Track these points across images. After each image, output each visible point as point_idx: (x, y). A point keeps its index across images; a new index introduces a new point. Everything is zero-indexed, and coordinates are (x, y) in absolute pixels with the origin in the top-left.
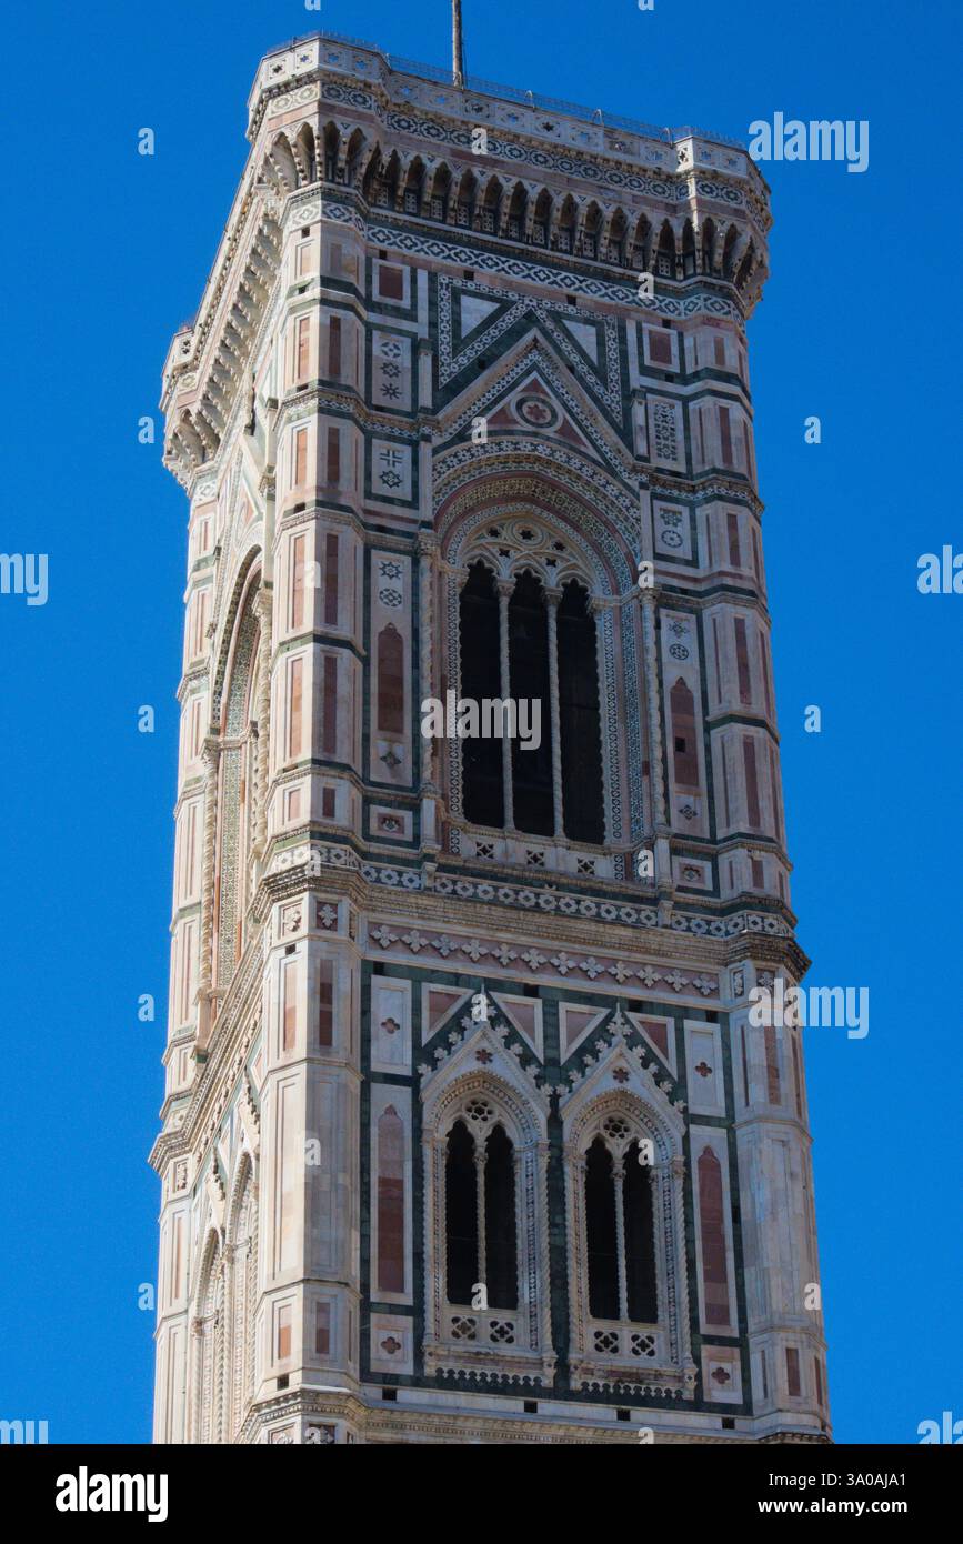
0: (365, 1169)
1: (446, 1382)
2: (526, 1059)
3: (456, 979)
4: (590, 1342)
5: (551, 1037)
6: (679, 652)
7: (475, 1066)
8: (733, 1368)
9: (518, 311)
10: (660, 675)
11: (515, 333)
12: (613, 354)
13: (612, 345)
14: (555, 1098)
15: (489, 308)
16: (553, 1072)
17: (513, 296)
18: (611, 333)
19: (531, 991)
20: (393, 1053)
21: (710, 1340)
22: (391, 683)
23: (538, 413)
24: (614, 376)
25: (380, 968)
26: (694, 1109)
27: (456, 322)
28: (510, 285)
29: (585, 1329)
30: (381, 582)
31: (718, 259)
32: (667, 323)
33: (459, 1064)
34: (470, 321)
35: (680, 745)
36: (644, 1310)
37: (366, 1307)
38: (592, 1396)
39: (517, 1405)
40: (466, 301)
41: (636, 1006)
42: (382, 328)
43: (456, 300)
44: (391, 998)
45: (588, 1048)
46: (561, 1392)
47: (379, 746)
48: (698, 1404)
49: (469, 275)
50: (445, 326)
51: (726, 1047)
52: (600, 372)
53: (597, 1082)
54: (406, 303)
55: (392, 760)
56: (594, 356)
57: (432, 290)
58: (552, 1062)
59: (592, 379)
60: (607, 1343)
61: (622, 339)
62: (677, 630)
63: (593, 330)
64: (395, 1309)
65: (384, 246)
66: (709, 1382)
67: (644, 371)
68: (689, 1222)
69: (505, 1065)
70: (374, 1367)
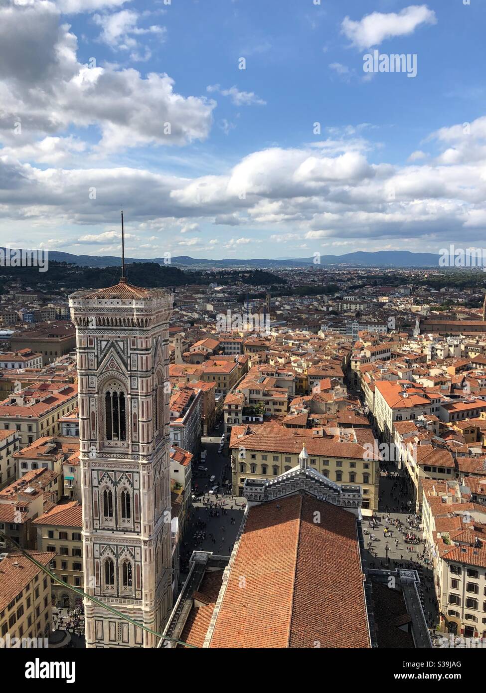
0: (92, 500)
1: (103, 529)
2: (112, 482)
3: (103, 470)
4: (122, 521)
5: (115, 478)
6: (135, 407)
7: (105, 484)
8: (139, 526)
9: (110, 342)
10: (131, 411)
11: (110, 348)
12: (126, 347)
13: (125, 345)
14: (116, 488)
15: (106, 343)
16: (115, 484)
17: (110, 339)
18: (125, 342)
19: (113, 471)
20: (95, 483)
21: (136, 522)
22: (93, 421)
23: (112, 365)
24: (126, 352)
25: (93, 470)
26: (135, 488)
27: (101, 348)
28: (109, 337)
29: (120, 519)
30: (92, 403)
31: (141, 325)
32: (135, 337)
33: (103, 484)
34: (103, 347)
35: (135, 424)
36: (129, 516)
37: (93, 519)
38: (120, 531)
39: (112, 532)
40: (102, 342)
41: (127, 472)
42: (90, 353)
43: (101, 343)
44: (95, 474)
45: (120, 480)
46: (117, 530)
47: (92, 433)
48: (134, 532)
49: (103, 337)
50: (99, 349)
51: (139, 477)
52: (123, 352)
53: (121, 485)
54: (93, 346)
55: (94, 435)
56: (122, 349)
57: (97, 342)
58: (116, 482)
59: (122, 354)
60: (124, 521)
61: (127, 344)
62: (135, 403)
63: (122, 342)
64: (97, 520)
65: (89, 334)
66: (136, 528)
67: (131, 349)
68: (133, 505)
69: (109, 484)
70: (95, 528)
